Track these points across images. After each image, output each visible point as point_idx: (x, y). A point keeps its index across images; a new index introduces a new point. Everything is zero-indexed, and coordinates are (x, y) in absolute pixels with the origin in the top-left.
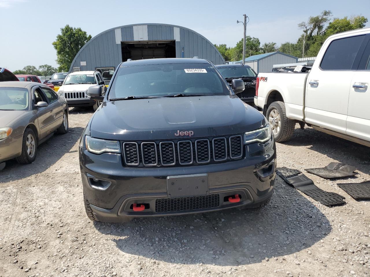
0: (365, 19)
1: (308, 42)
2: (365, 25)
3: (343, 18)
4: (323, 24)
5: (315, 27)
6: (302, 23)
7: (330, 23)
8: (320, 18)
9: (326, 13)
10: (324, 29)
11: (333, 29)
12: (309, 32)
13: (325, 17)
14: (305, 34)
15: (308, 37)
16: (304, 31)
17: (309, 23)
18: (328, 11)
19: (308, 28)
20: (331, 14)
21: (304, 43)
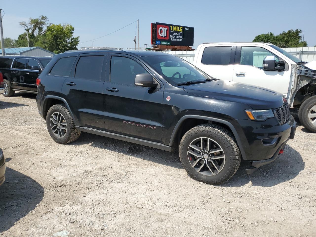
0: (73, 28)
1: (31, 40)
2: (73, 32)
3: (58, 24)
4: (42, 26)
5: (35, 28)
6: (23, 22)
7: (48, 27)
8: (39, 21)
9: (43, 18)
10: (44, 31)
11: (51, 32)
12: (30, 31)
13: (42, 21)
14: (27, 32)
15: (30, 36)
16: (25, 29)
17: (29, 23)
18: (45, 17)
19: (29, 27)
20: (47, 20)
21: (28, 40)
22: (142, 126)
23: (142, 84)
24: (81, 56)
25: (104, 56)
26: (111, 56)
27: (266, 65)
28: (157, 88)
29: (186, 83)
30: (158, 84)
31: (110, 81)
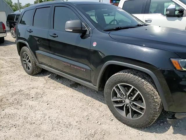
22: (75, 67)
23: (72, 30)
24: (36, 9)
25: (50, 7)
26: (55, 7)
27: (168, 12)
28: (87, 33)
29: (114, 29)
30: (87, 30)
31: (53, 28)
